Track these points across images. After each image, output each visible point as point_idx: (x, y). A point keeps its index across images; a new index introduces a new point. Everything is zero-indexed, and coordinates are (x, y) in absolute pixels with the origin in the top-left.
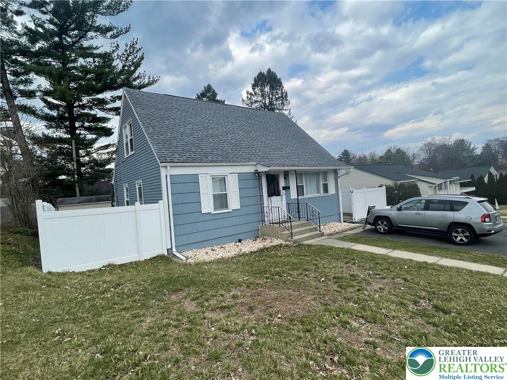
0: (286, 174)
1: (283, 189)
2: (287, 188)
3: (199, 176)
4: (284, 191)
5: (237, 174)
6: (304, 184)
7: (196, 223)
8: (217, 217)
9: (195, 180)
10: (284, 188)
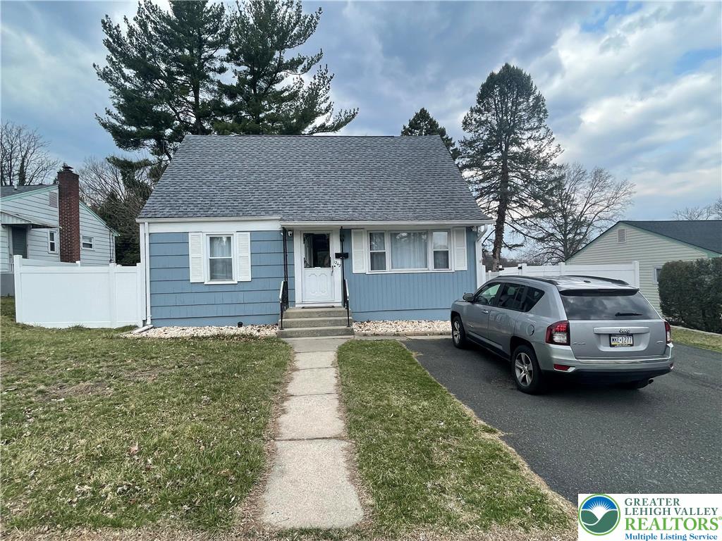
0: (345, 234)
1: (336, 257)
2: (344, 256)
3: (190, 234)
4: (339, 261)
5: (249, 233)
6: (388, 250)
7: (182, 294)
8: (212, 289)
9: (183, 239)
10: (338, 256)
